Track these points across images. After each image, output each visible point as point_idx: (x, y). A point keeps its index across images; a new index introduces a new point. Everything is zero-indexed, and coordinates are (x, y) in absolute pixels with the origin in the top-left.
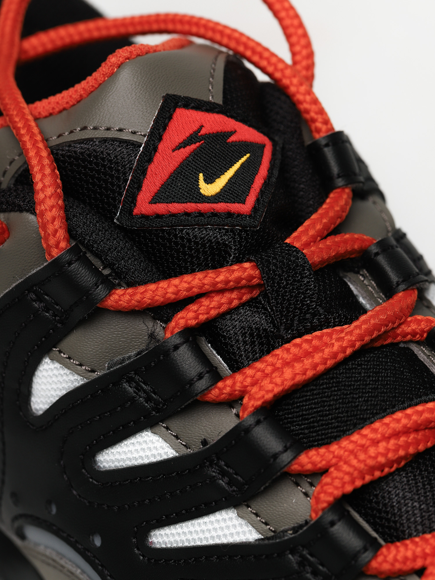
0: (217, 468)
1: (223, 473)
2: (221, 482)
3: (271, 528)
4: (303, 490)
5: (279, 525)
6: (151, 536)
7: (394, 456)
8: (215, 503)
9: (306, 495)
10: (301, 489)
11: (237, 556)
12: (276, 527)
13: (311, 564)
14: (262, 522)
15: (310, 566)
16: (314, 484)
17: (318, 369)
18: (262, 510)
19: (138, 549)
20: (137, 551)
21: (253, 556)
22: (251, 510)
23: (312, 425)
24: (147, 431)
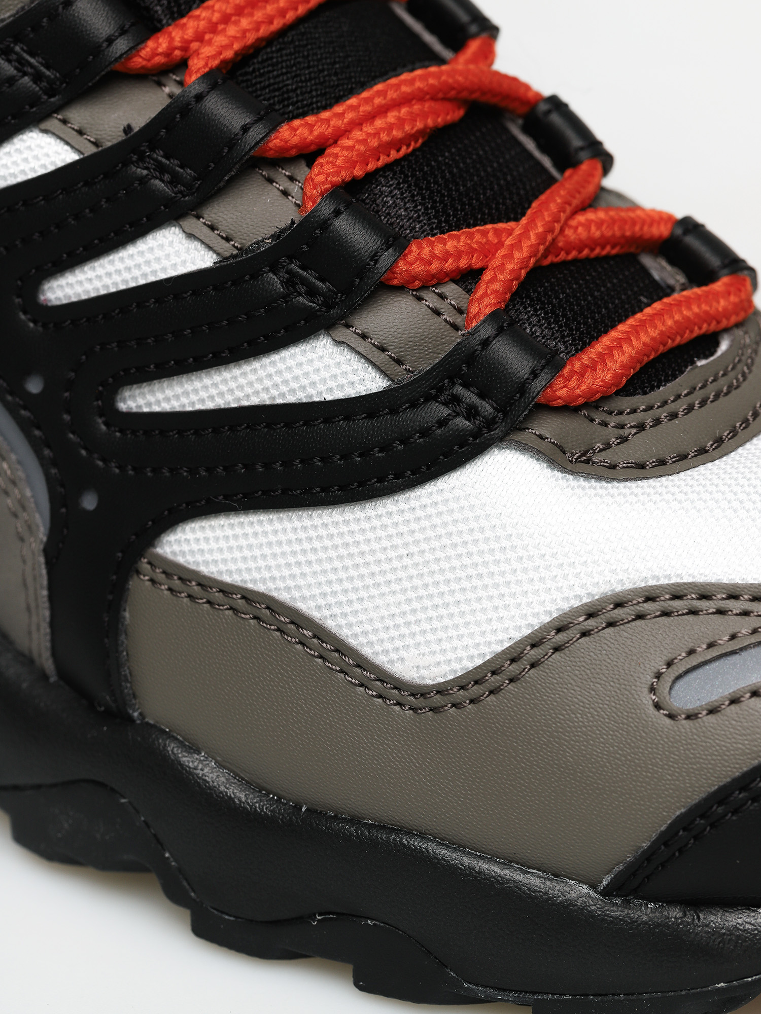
0: (152, 162)
1: (161, 169)
2: (157, 182)
3: (236, 245)
4: (281, 188)
5: (247, 238)
6: (43, 291)
7: (413, 128)
8: (147, 218)
9: (285, 193)
10: (278, 186)
11: (186, 293)
12: (244, 241)
13: (304, 281)
14: (222, 237)
15: (303, 284)
16: (295, 177)
17: (288, 16)
18: (221, 219)
19: (25, 313)
20: (23, 317)
21: (211, 287)
22: (204, 221)
23: (286, 96)
24: (32, 131)
